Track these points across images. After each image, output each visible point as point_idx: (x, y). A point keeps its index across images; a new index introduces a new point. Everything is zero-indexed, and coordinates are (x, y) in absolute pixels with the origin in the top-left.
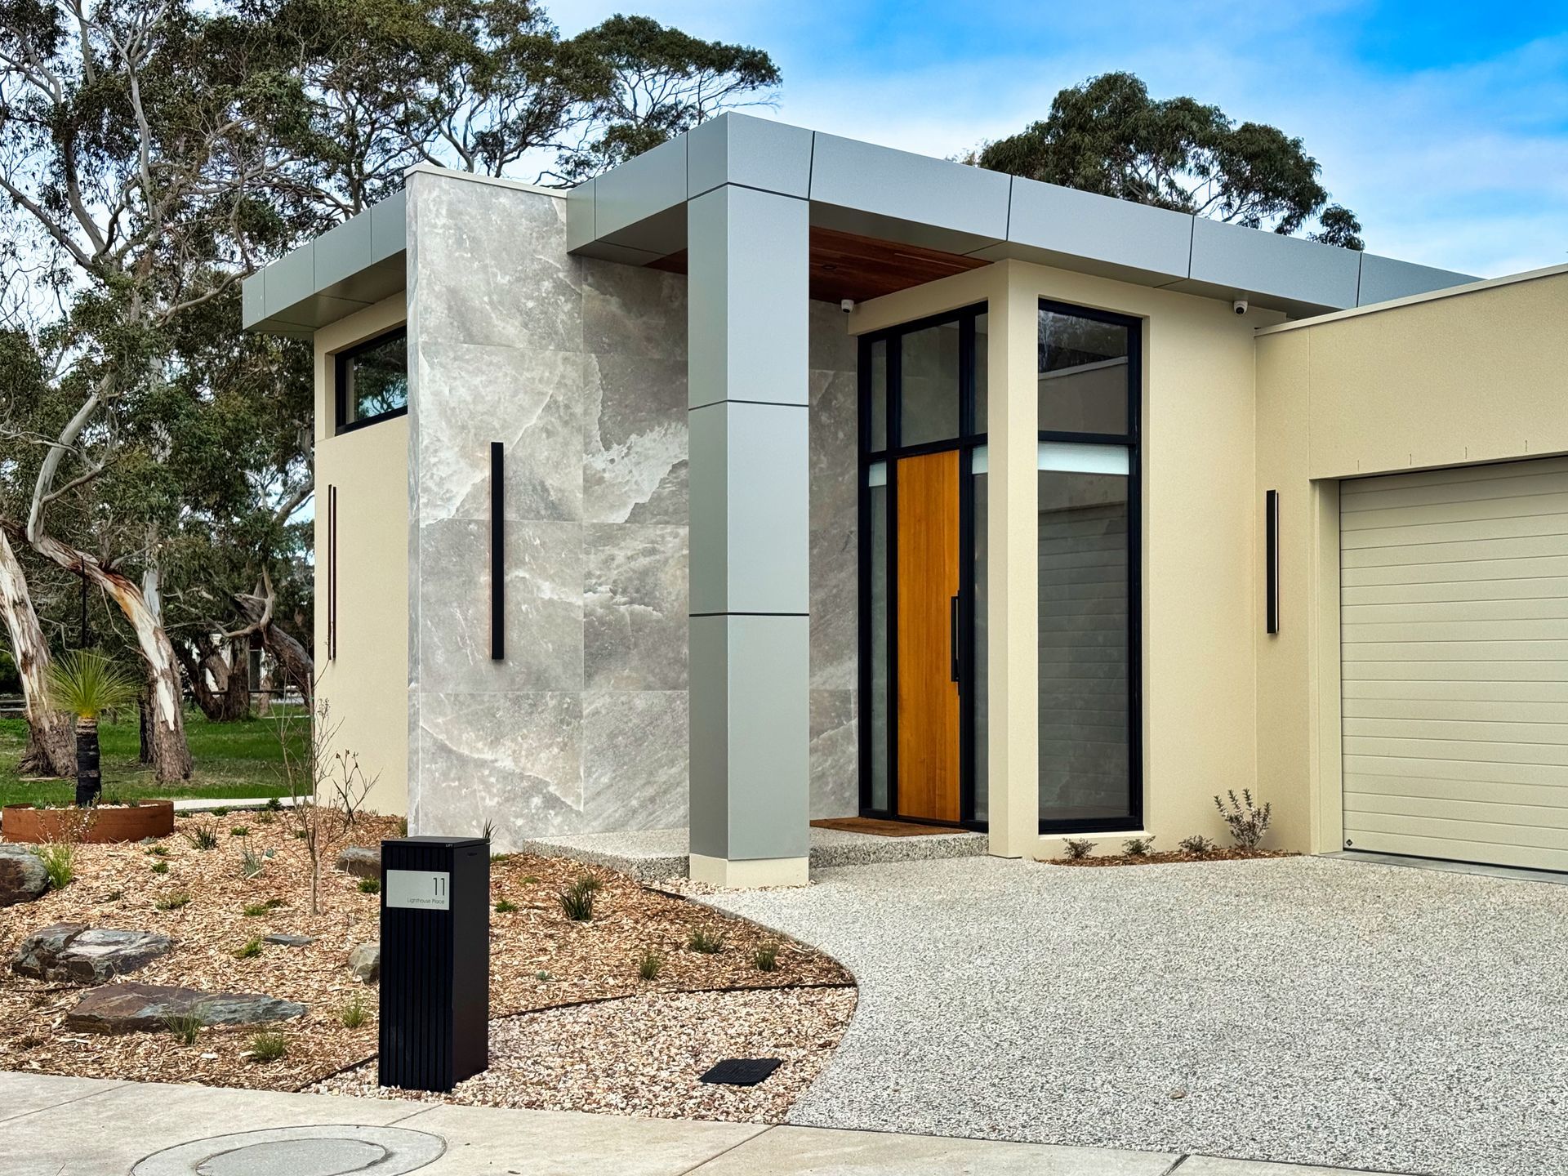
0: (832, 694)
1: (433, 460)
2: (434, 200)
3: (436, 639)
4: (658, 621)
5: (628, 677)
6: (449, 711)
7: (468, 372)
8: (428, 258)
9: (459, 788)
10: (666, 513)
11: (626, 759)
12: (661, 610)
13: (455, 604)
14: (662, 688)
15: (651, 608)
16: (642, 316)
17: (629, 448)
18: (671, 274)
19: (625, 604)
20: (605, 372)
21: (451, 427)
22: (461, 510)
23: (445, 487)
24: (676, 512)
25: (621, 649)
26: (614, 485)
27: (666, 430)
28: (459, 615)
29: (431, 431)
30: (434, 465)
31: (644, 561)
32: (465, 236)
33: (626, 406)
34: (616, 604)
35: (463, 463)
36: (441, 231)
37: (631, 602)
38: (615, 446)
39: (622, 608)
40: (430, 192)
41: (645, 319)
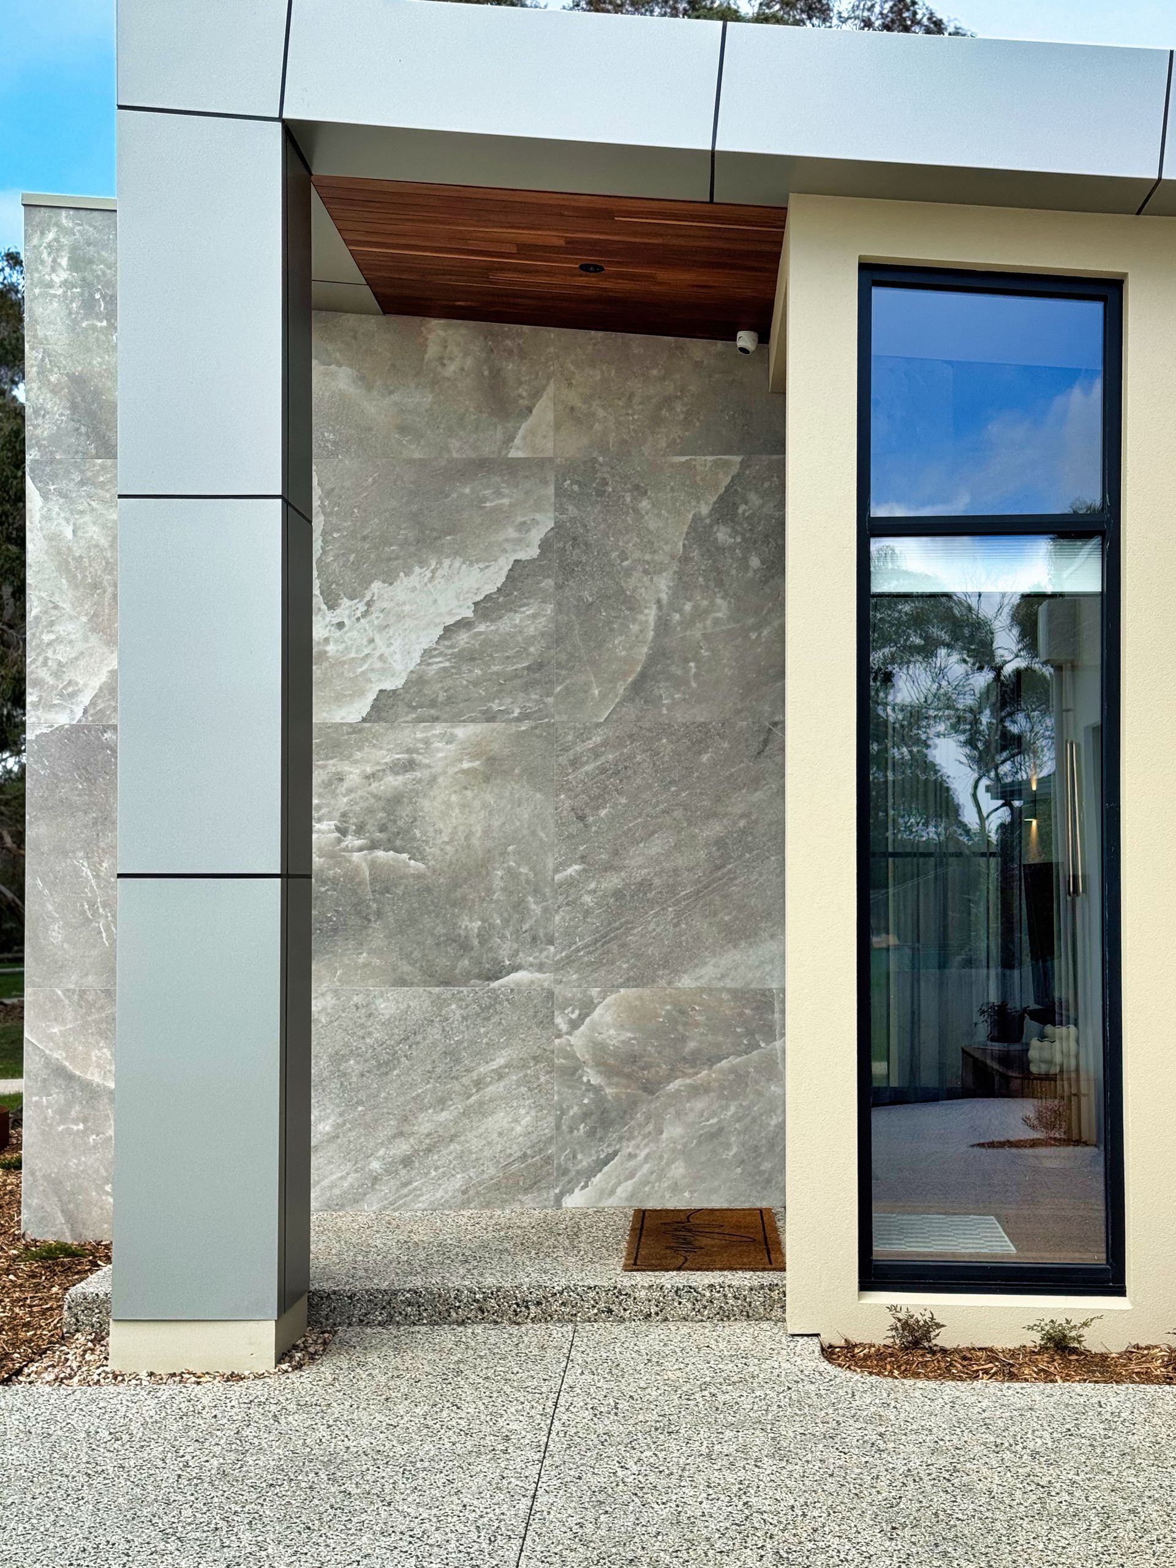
0: (737, 995)
1: (47, 638)
2: (49, 246)
3: (50, 907)
4: (419, 876)
5: (365, 965)
6: (70, 1016)
7: (102, 500)
8: (40, 334)
9: (85, 1133)
10: (433, 704)
11: (362, 1095)
12: (423, 859)
13: (81, 854)
14: (425, 983)
15: (405, 856)
16: (391, 393)
17: (369, 604)
18: (443, 321)
19: (360, 849)
20: (328, 486)
21: (76, 587)
22: (92, 711)
23: (66, 678)
24: (450, 701)
25: (354, 921)
26: (344, 663)
27: (433, 572)
28: (86, 871)
29: (43, 594)
30: (49, 644)
31: (393, 782)
32: (97, 296)
33: (364, 538)
34: (346, 849)
35: (94, 639)
36: (60, 292)
37: (373, 846)
38: (345, 602)
39: (356, 857)
40: (43, 233)
41: (396, 397)
